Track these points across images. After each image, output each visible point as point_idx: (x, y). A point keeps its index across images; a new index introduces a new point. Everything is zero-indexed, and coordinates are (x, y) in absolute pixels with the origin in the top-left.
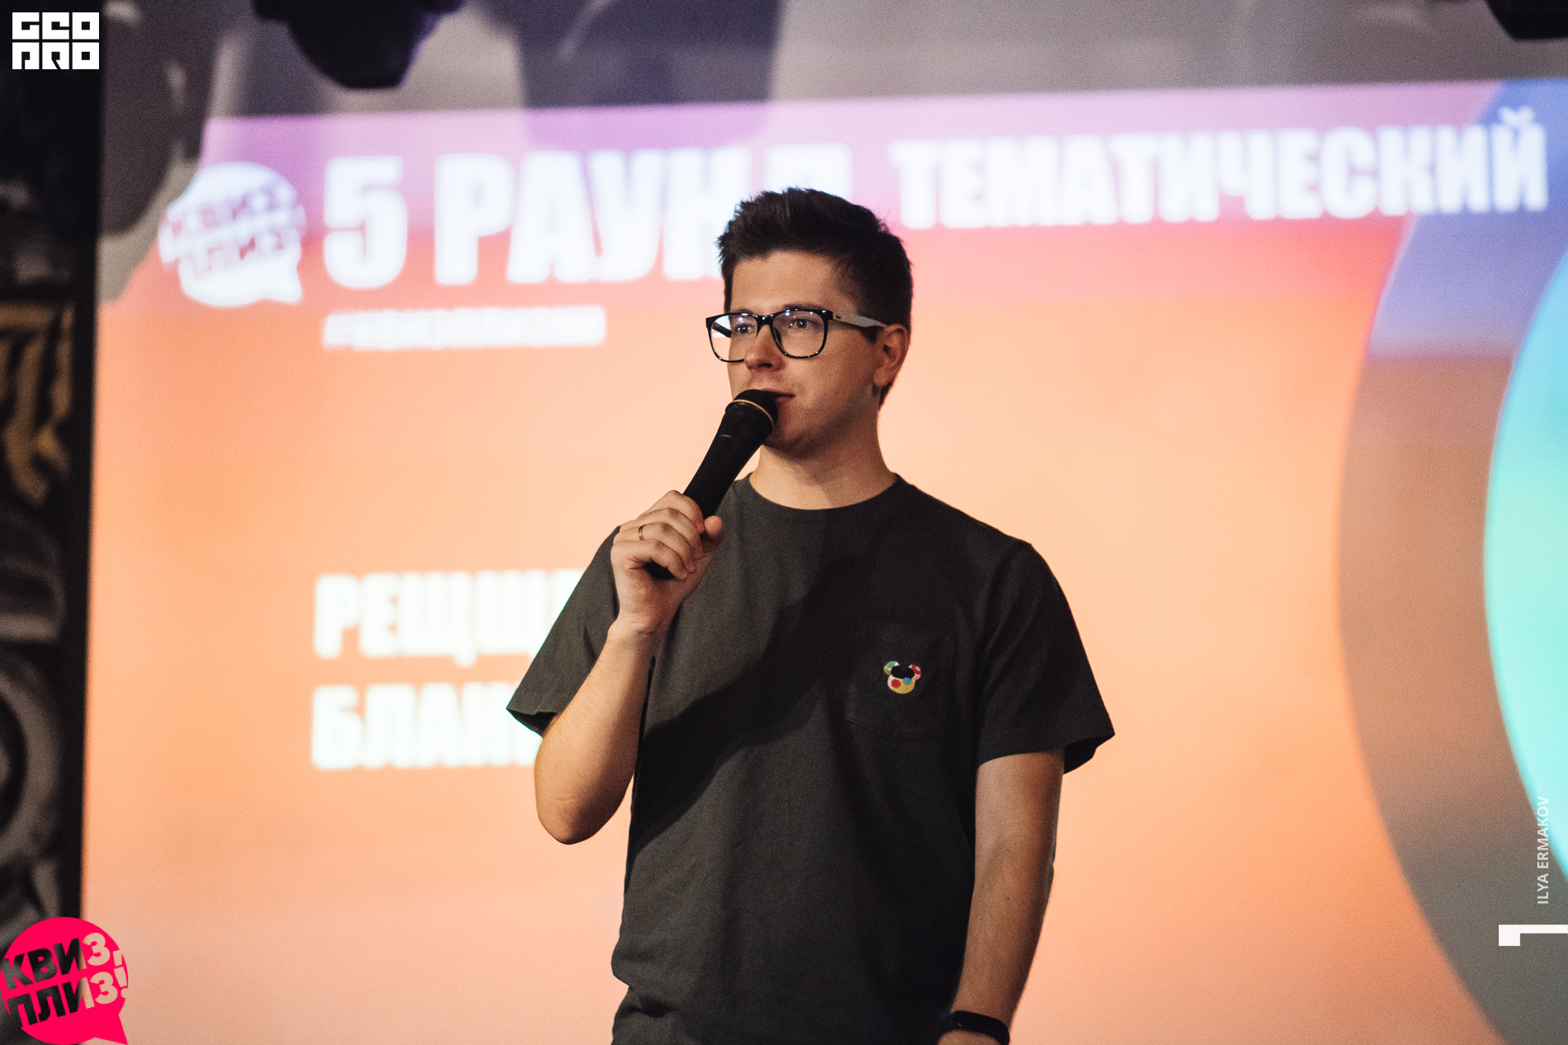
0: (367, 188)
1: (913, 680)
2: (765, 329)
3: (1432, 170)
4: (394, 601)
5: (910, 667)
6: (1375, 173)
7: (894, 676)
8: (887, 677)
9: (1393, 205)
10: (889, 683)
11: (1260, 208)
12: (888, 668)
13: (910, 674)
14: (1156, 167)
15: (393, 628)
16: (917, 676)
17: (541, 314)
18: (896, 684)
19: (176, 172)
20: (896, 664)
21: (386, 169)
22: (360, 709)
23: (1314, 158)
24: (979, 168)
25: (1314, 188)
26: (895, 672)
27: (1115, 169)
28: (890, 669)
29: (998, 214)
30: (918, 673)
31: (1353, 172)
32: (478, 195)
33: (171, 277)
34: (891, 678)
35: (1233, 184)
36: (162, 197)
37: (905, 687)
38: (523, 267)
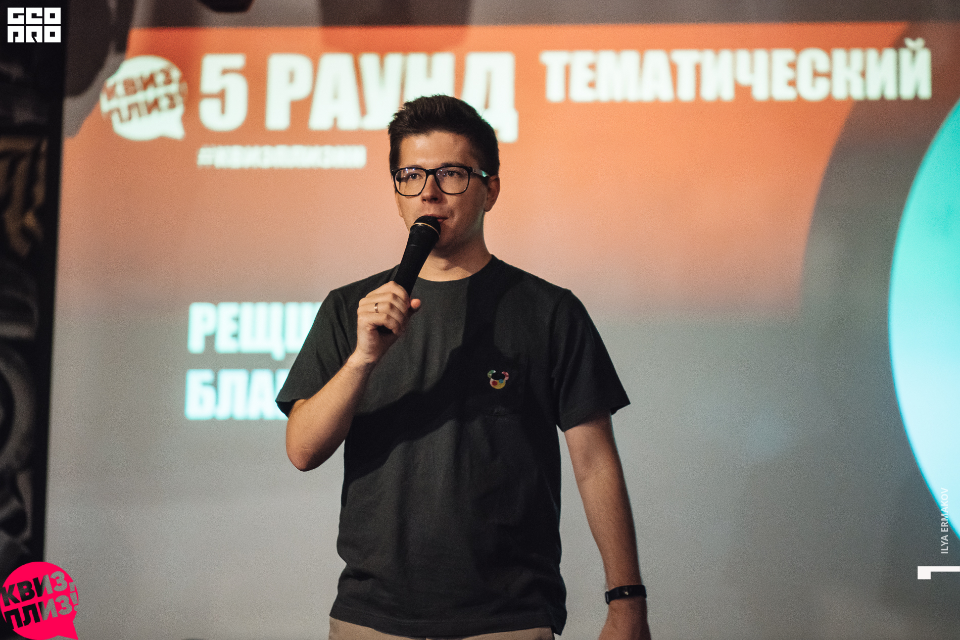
0: (225, 72)
1: (504, 381)
2: (431, 177)
3: (863, 74)
4: (237, 319)
5: (503, 373)
6: (828, 75)
7: (493, 379)
8: (489, 379)
9: (840, 93)
10: (491, 383)
11: (760, 93)
12: (489, 374)
13: (503, 377)
14: (698, 68)
15: (235, 336)
16: (507, 378)
17: (328, 150)
18: (495, 383)
19: (111, 59)
20: (495, 372)
21: (237, 61)
22: (215, 384)
23: (793, 65)
24: (592, 67)
25: (792, 83)
26: (494, 376)
27: (674, 69)
28: (491, 375)
29: (603, 94)
30: (507, 376)
31: (816, 74)
32: (292, 77)
33: (107, 123)
34: (492, 380)
35: (744, 79)
36: (102, 74)
37: (500, 385)
38: (319, 120)
